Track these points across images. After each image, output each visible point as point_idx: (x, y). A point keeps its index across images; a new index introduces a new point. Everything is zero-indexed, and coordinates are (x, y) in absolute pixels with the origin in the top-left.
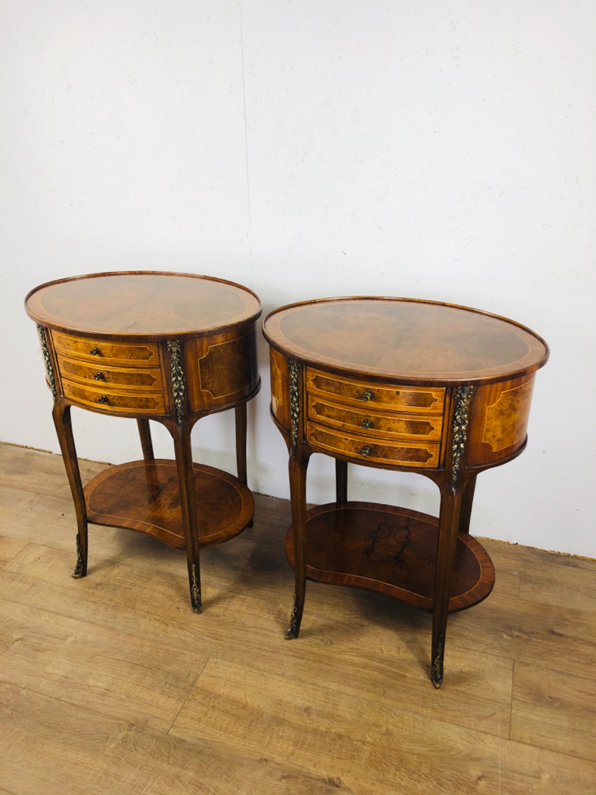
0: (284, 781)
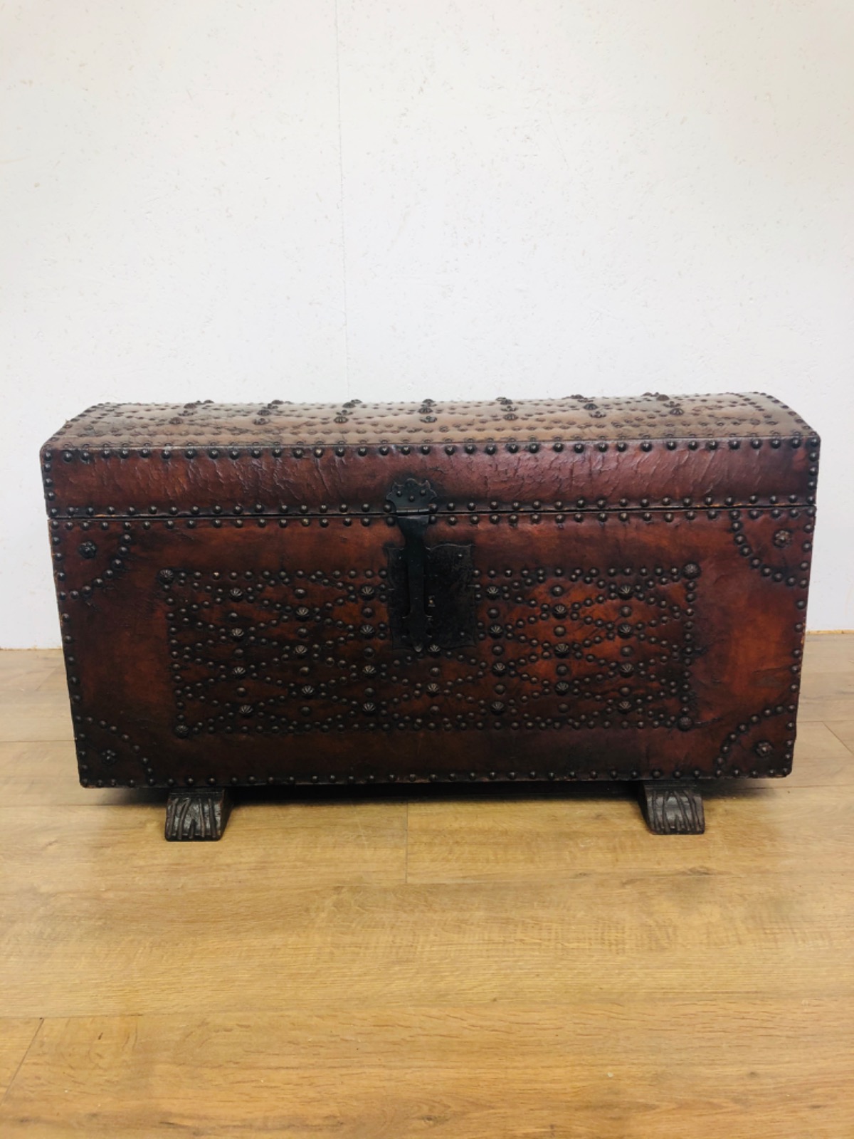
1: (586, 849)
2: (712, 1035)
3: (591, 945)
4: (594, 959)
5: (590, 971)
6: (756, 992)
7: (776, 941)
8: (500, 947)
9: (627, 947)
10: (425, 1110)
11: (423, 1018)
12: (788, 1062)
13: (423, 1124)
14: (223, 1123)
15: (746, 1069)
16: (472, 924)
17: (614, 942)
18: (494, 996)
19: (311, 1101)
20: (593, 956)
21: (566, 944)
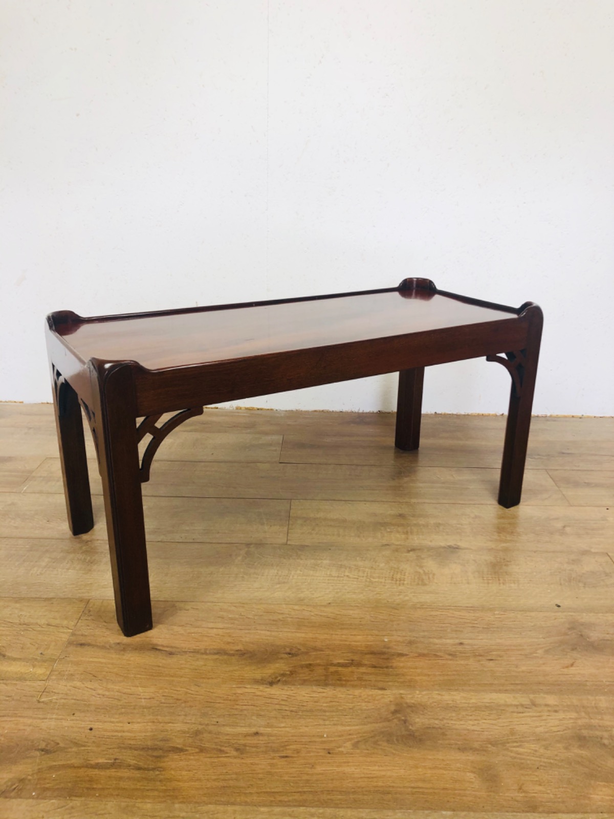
0: (411, 553)
1: (391, 532)
2: (444, 625)
3: (386, 580)
4: (387, 587)
5: (382, 593)
6: (472, 607)
7: (488, 583)
8: (336, 578)
9: (405, 582)
10: (288, 650)
11: (290, 610)
12: (481, 639)
13: (286, 656)
14: (184, 650)
15: (457, 641)
16: (321, 567)
17: (398, 580)
18: (329, 602)
19: (229, 643)
20: (385, 586)
21: (372, 579)
